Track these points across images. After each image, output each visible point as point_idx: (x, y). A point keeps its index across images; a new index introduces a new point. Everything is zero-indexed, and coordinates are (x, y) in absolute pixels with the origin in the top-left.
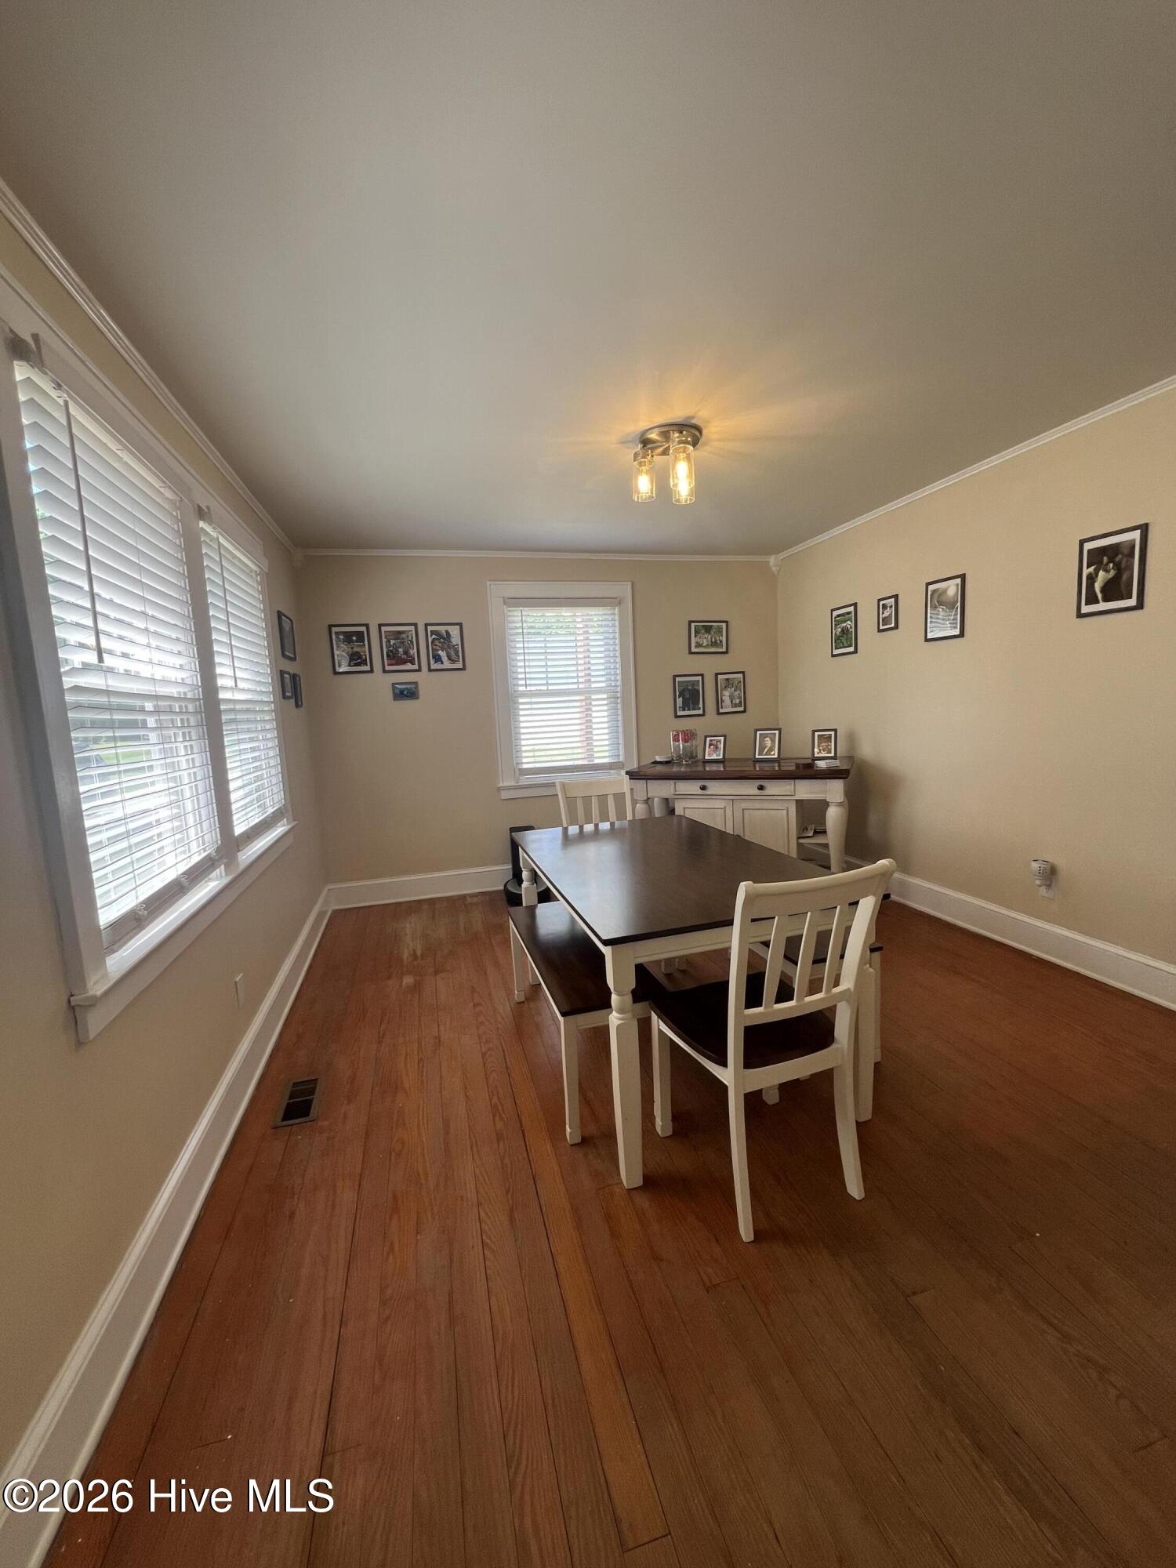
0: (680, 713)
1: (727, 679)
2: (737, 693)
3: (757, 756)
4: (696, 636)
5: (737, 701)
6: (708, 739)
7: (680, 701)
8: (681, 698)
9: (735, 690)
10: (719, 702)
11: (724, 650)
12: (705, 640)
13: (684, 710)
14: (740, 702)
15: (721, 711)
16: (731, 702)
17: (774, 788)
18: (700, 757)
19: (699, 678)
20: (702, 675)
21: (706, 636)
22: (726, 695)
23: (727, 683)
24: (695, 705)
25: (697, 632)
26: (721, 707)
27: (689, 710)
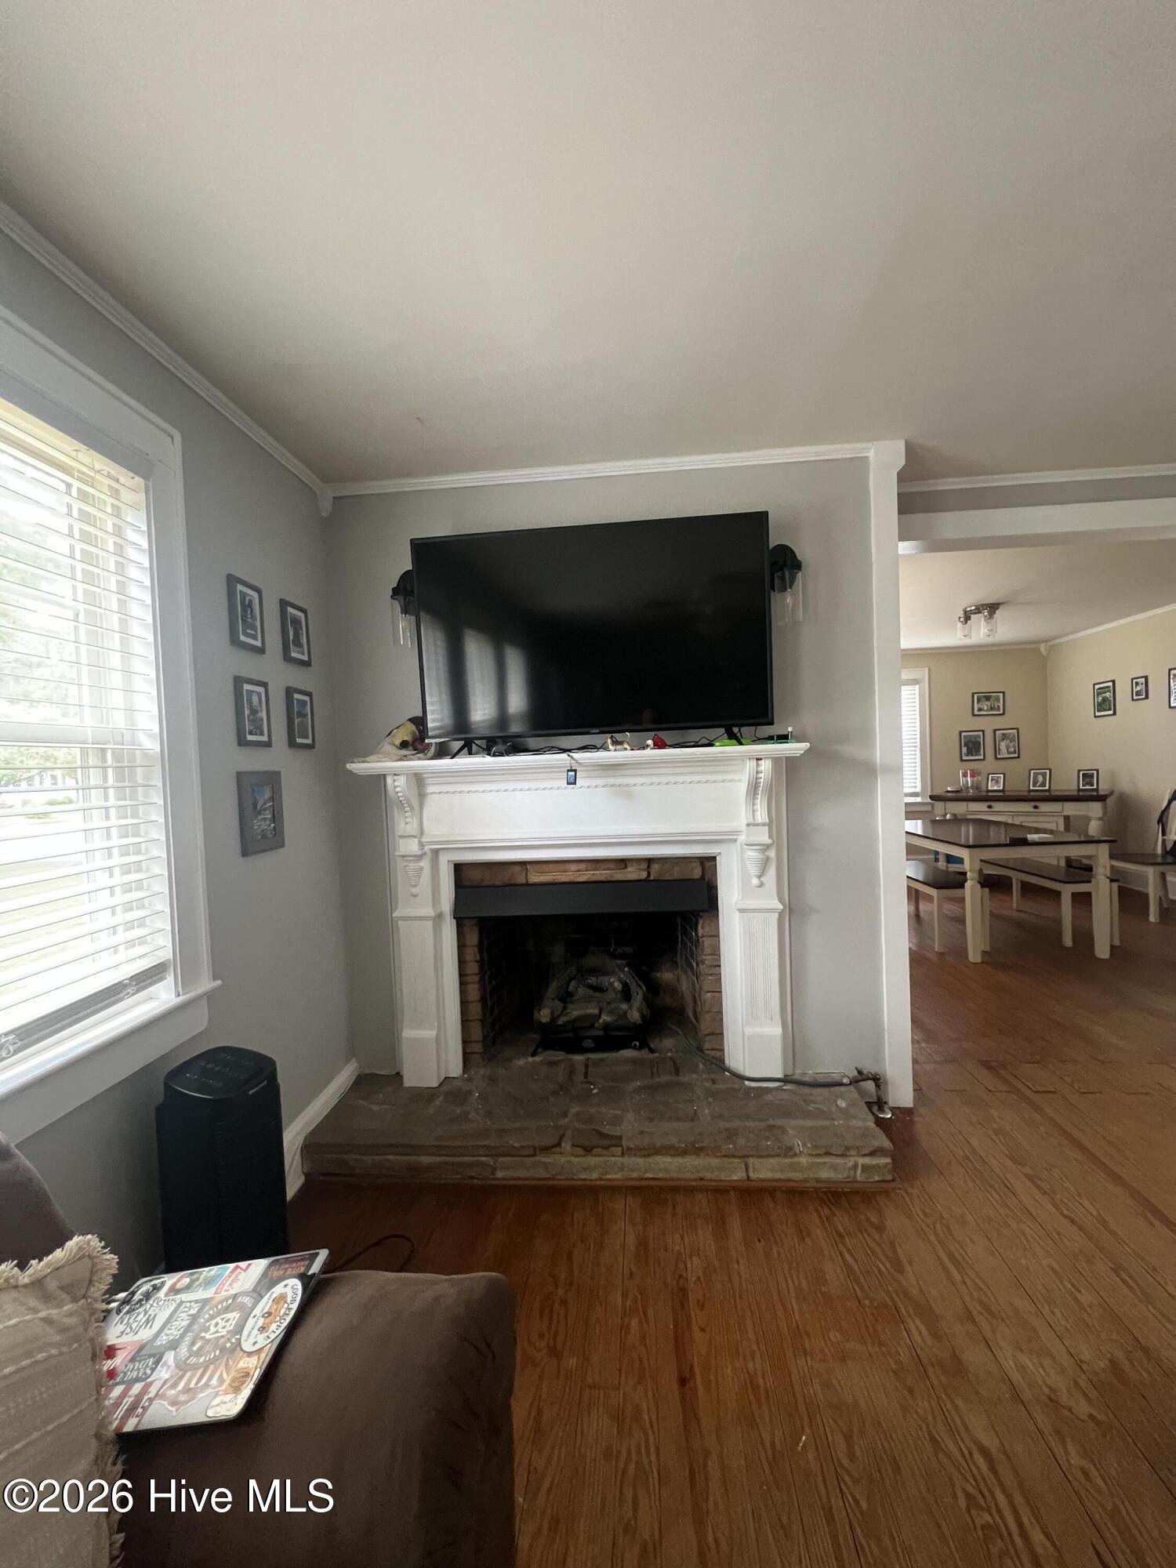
0: (964, 758)
1: (1004, 734)
2: (1012, 744)
3: (1031, 788)
4: (978, 703)
5: (1012, 750)
6: (990, 776)
7: (964, 750)
8: (966, 748)
9: (1011, 742)
10: (996, 750)
11: (1001, 712)
12: (985, 705)
13: (968, 755)
14: (1015, 750)
15: (998, 756)
16: (1008, 751)
17: (1045, 807)
18: (984, 788)
19: (981, 733)
20: (983, 731)
21: (987, 703)
22: (1003, 745)
23: (1004, 737)
24: (977, 752)
25: (979, 700)
26: (999, 754)
27: (972, 755)
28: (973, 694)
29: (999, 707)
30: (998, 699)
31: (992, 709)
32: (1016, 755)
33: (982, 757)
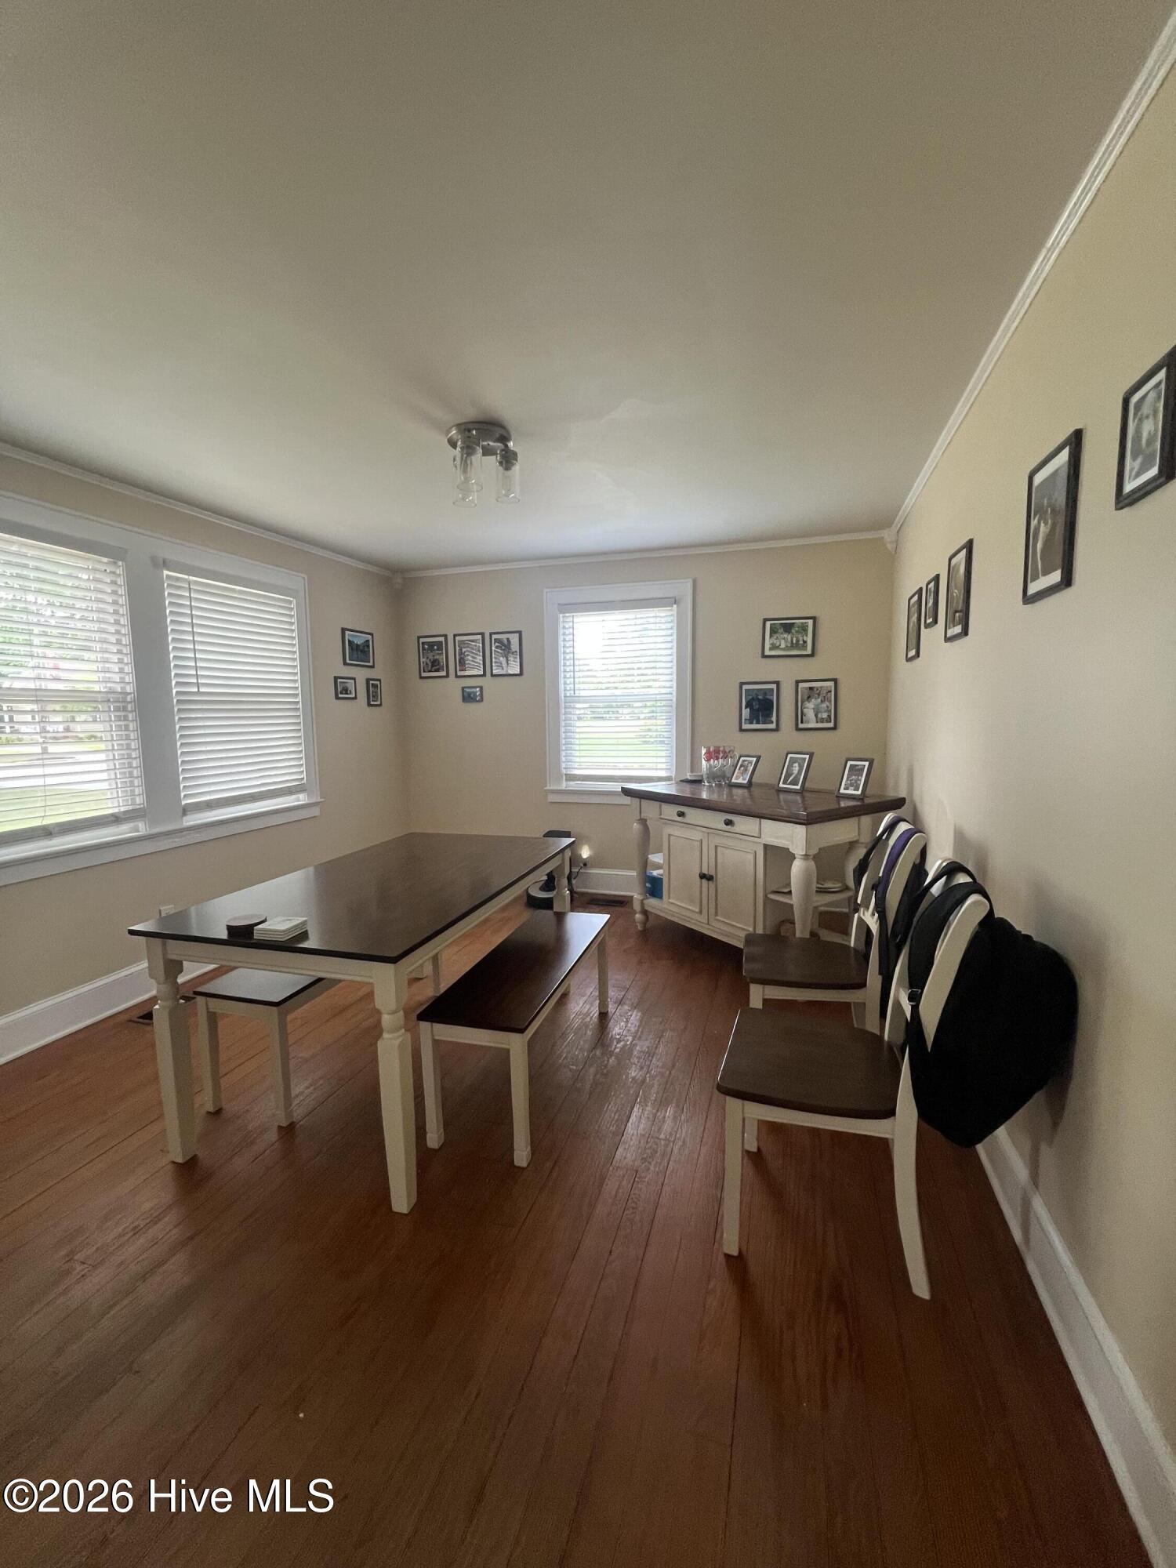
0: (745, 726)
1: (811, 689)
2: (824, 706)
4: (771, 636)
5: (825, 715)
7: (746, 713)
8: (748, 710)
9: (823, 701)
10: (799, 717)
11: (809, 652)
12: (784, 640)
13: (751, 723)
14: (829, 716)
15: (801, 726)
16: (816, 716)
17: (744, 824)
19: (774, 686)
20: (778, 683)
21: (786, 636)
22: (810, 707)
23: (811, 693)
24: (767, 718)
25: (773, 631)
26: (802, 722)
27: (758, 723)
28: (765, 620)
29: (805, 642)
30: (804, 629)
31: (794, 646)
32: (831, 725)
33: (773, 726)
